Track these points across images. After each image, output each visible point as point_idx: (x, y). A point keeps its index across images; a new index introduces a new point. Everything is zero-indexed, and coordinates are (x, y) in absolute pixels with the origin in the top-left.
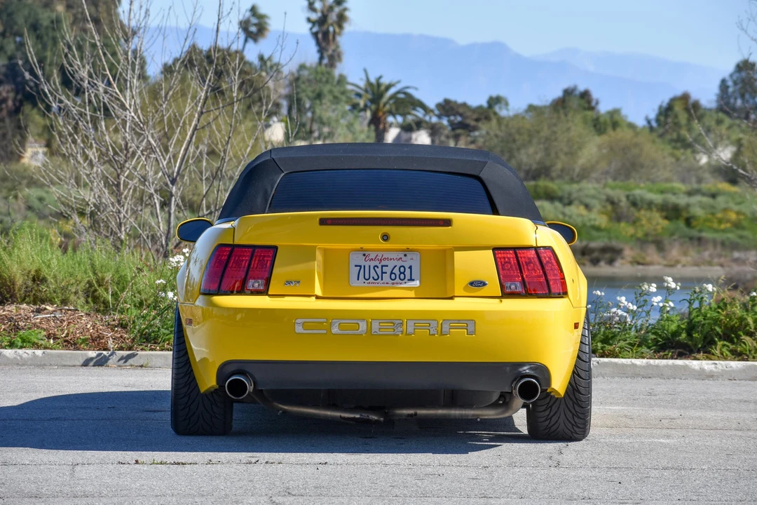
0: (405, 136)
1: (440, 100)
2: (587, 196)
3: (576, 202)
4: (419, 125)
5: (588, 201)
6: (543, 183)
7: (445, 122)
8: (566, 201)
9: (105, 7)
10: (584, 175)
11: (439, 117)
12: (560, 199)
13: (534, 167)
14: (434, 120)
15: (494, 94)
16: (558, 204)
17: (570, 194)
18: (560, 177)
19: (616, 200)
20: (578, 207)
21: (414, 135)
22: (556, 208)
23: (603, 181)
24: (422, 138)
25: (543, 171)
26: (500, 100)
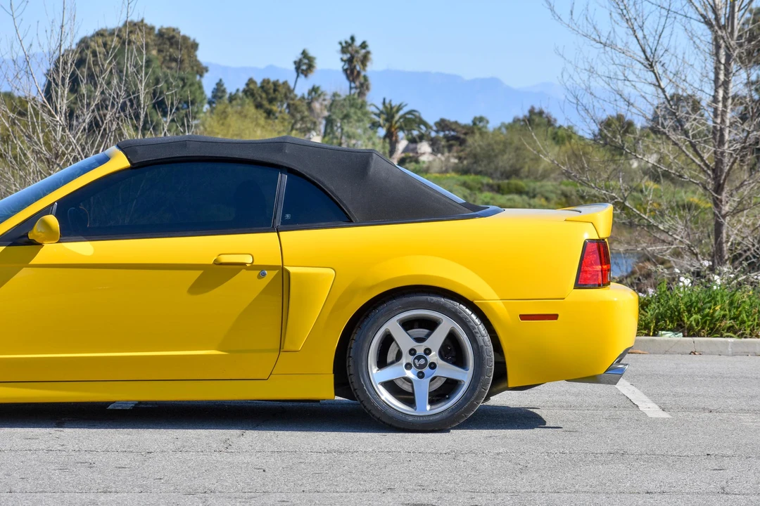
0: (412, 146)
1: (437, 119)
2: (547, 191)
3: (539, 196)
4: (421, 138)
5: (548, 194)
6: (514, 181)
8: (531, 195)
9: (186, 51)
10: (545, 176)
11: (437, 132)
12: (527, 193)
13: (508, 168)
14: (433, 134)
15: (478, 115)
16: (525, 197)
17: (534, 190)
18: (527, 177)
19: (569, 194)
20: (540, 199)
21: (419, 146)
22: (523, 200)
23: (560, 180)
24: (424, 147)
25: (514, 172)
26: (481, 119)
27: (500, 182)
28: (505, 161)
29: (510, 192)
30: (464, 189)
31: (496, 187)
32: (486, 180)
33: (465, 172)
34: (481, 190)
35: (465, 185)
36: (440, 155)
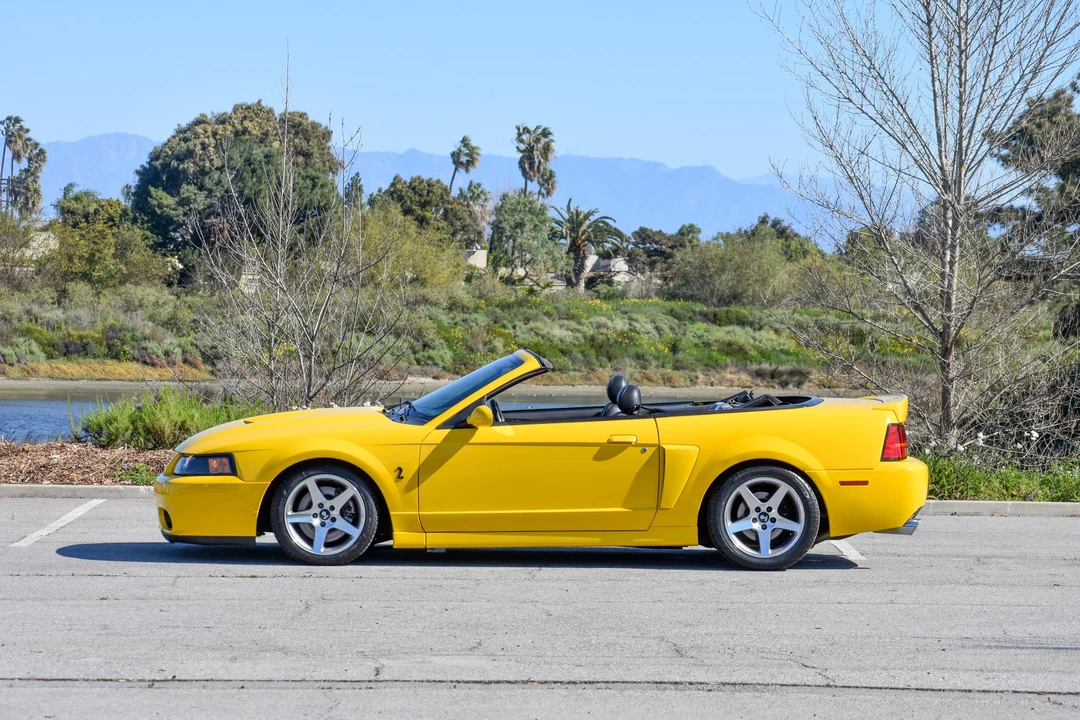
0: (603, 262)
1: (636, 228)
2: (777, 321)
3: (766, 327)
4: (616, 252)
5: (777, 326)
6: (734, 308)
7: (641, 249)
8: (757, 326)
10: (774, 301)
11: (636, 244)
12: (751, 324)
13: (727, 292)
14: (631, 247)
15: (687, 223)
16: (748, 328)
17: (760, 319)
18: (752, 303)
20: (768, 332)
21: (612, 262)
22: (747, 333)
23: (793, 307)
24: (620, 264)
25: (735, 298)
26: (692, 228)
27: (717, 309)
28: (724, 282)
29: (730, 322)
30: (670, 318)
31: (711, 316)
32: (699, 307)
33: (672, 296)
34: (692, 320)
35: (672, 313)
36: (639, 275)
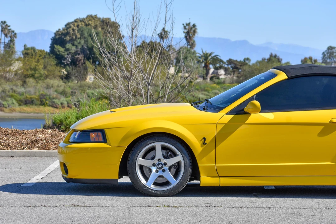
0: (216, 71)
1: (228, 59)
4: (221, 67)
7: (230, 66)
11: (228, 65)
14: (226, 66)
15: (246, 57)
21: (219, 71)
24: (222, 72)
26: (248, 59)
36: (229, 76)
